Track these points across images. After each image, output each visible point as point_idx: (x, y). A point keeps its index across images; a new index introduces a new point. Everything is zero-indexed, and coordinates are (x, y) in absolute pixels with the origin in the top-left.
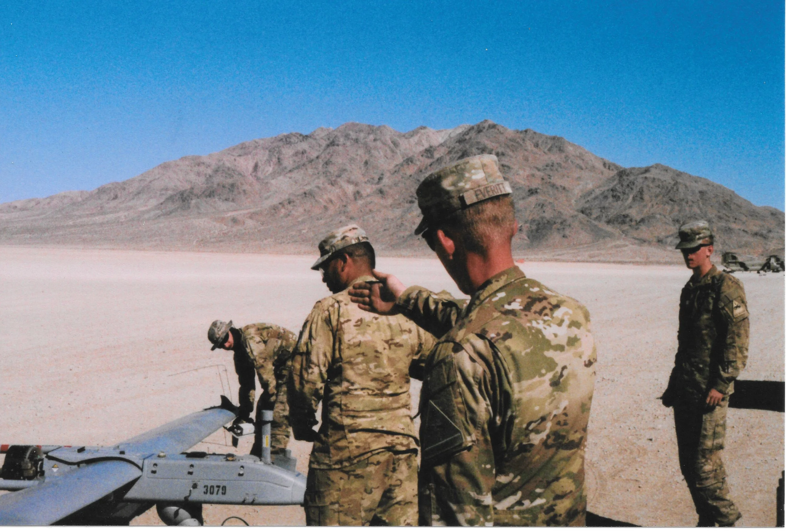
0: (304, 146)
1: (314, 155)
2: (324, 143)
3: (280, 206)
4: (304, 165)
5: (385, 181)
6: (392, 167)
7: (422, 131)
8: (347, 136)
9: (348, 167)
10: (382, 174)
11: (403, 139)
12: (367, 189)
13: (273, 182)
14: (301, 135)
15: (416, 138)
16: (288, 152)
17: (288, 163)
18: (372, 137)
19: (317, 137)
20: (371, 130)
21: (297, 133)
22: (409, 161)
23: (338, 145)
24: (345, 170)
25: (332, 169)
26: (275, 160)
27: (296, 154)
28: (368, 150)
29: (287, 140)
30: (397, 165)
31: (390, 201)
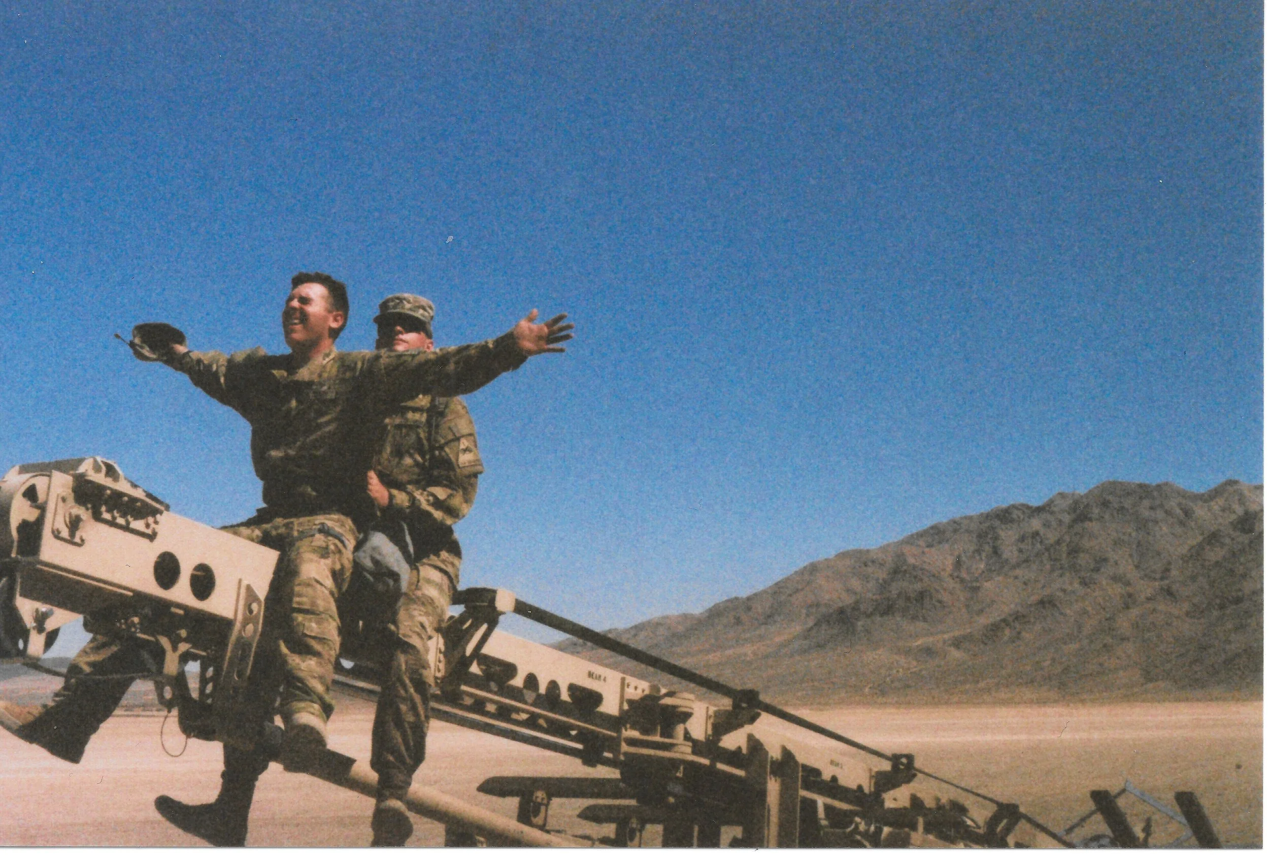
0: (1036, 524)
1: (1051, 537)
2: (1067, 518)
3: (1003, 624)
4: (1038, 555)
5: (1174, 573)
6: (1184, 550)
7: (1230, 489)
8: (1105, 504)
9: (1112, 556)
10: (1169, 563)
11: (1200, 503)
12: (1145, 589)
13: (987, 585)
14: (1028, 507)
15: (1221, 501)
16: (1008, 536)
17: (1010, 552)
18: (1146, 503)
19: (1055, 509)
20: (1144, 491)
21: (1023, 505)
22: (1213, 538)
23: (1090, 520)
24: (1105, 560)
25: (1083, 559)
26: (987, 548)
27: (1022, 539)
28: (1143, 525)
29: (1004, 516)
30: (1192, 547)
31: (1186, 606)
